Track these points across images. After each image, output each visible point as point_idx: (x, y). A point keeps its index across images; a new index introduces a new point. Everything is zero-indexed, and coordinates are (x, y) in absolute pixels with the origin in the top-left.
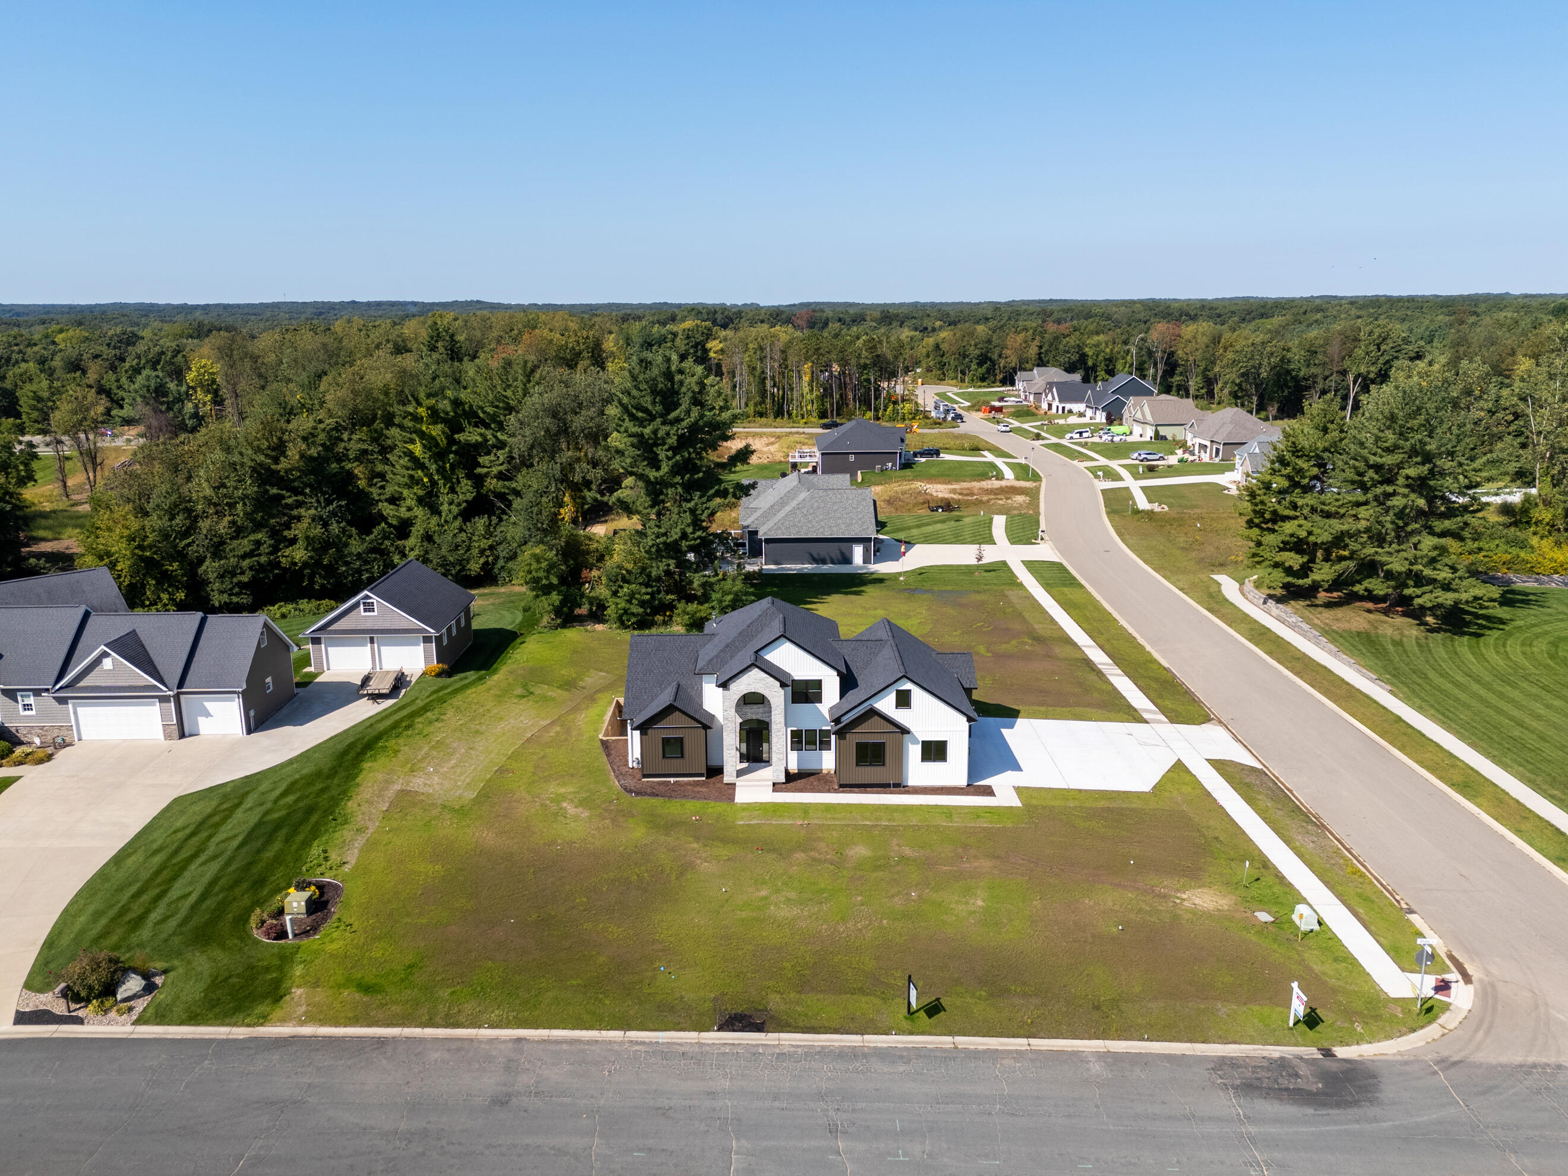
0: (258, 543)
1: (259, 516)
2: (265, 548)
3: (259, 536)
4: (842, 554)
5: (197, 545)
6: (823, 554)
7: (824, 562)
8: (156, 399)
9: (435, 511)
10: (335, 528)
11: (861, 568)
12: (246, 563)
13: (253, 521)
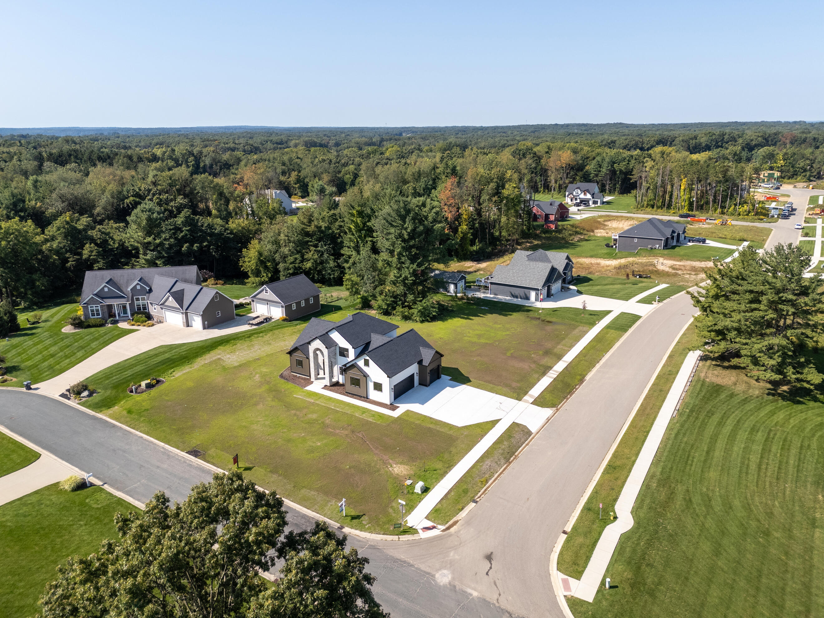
0: (296, 259)
1: (298, 249)
2: (298, 261)
3: (297, 256)
4: (526, 294)
5: (277, 257)
6: (517, 293)
7: (517, 297)
8: (320, 194)
9: (358, 252)
10: (326, 256)
11: (533, 303)
12: (291, 266)
13: (297, 250)
